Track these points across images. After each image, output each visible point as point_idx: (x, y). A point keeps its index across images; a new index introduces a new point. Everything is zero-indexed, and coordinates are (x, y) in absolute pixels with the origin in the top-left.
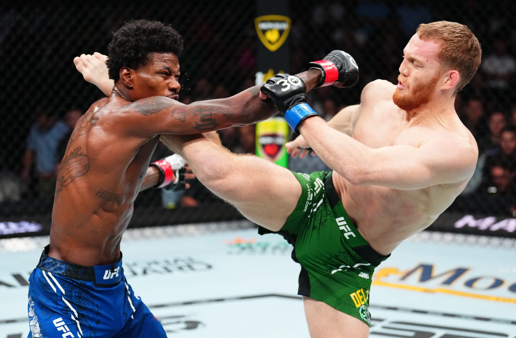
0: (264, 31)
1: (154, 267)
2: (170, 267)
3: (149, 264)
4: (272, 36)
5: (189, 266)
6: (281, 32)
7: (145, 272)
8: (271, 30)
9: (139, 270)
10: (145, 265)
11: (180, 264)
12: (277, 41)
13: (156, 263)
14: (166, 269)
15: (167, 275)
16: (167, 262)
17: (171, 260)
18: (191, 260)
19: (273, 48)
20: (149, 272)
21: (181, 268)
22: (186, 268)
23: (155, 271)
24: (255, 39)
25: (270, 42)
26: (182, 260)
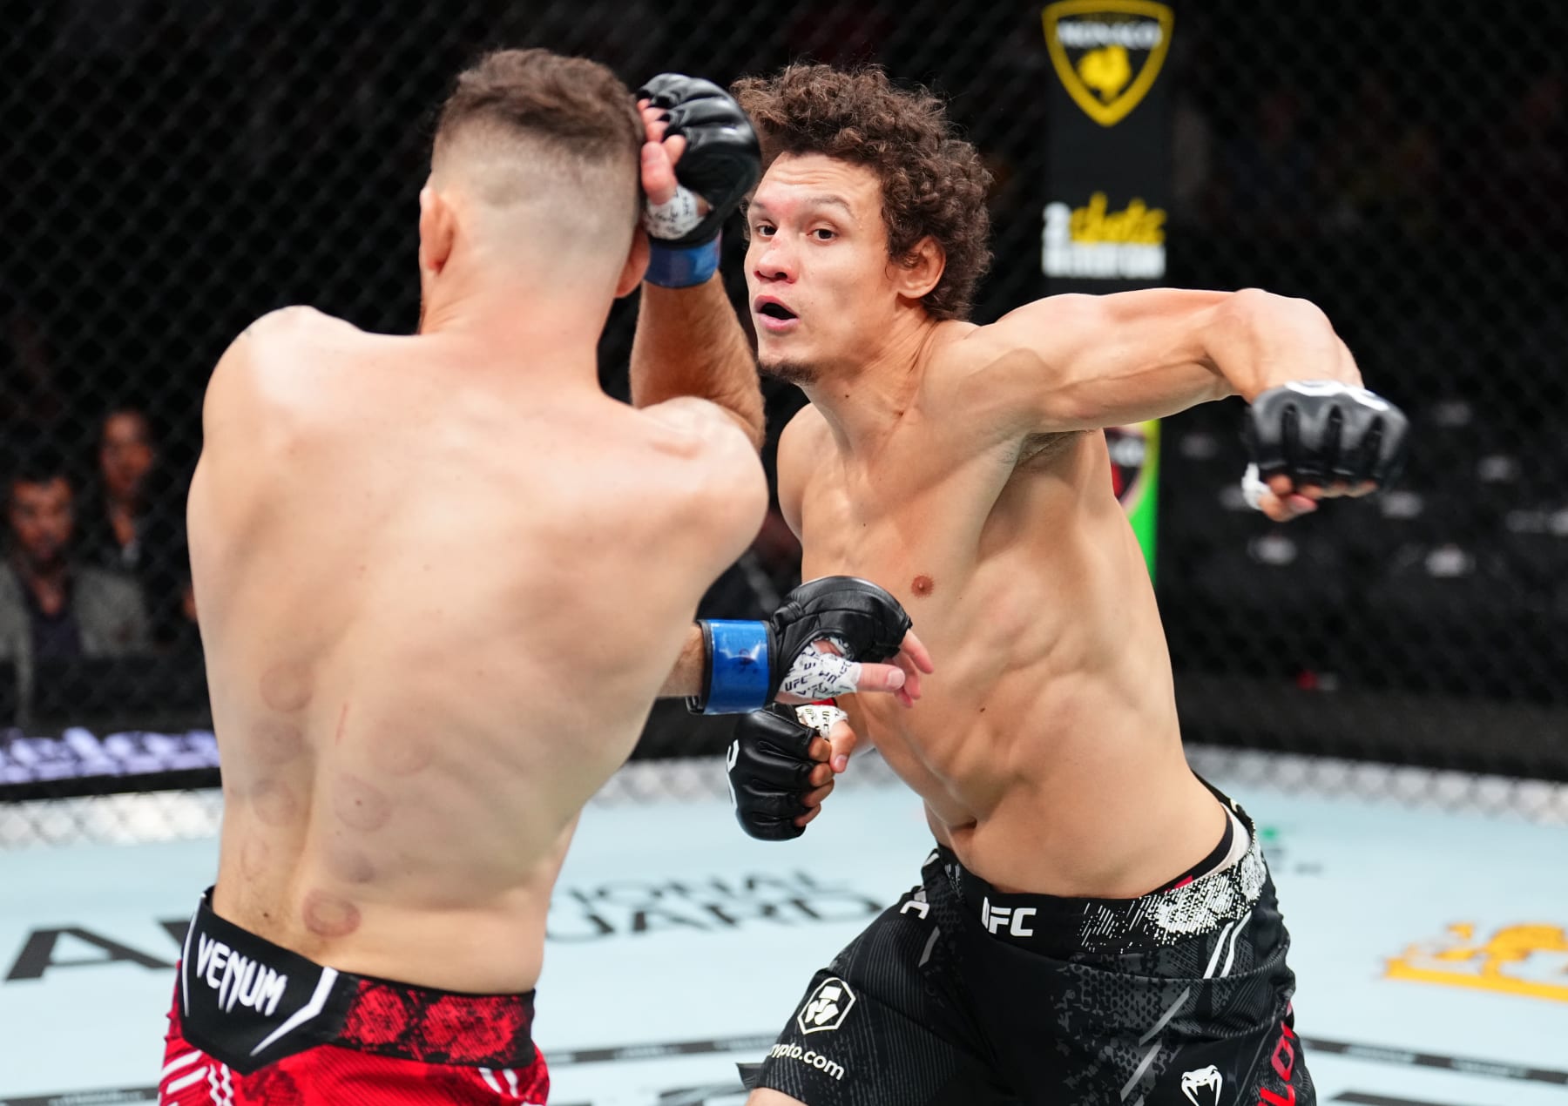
0: (1076, 54)
1: (672, 903)
2: (730, 908)
3: (657, 894)
4: (1107, 71)
5: (799, 904)
6: (1137, 58)
7: (640, 923)
8: (1101, 48)
9: (619, 916)
10: (640, 897)
11: (767, 894)
12: (1122, 91)
13: (680, 889)
14: (714, 910)
15: (723, 934)
16: (721, 887)
17: (736, 882)
18: (805, 880)
19: (1106, 115)
20: (652, 919)
21: (769, 911)
22: (789, 912)
23: (679, 920)
24: (1045, 83)
25: (1096, 93)
26: (776, 883)
